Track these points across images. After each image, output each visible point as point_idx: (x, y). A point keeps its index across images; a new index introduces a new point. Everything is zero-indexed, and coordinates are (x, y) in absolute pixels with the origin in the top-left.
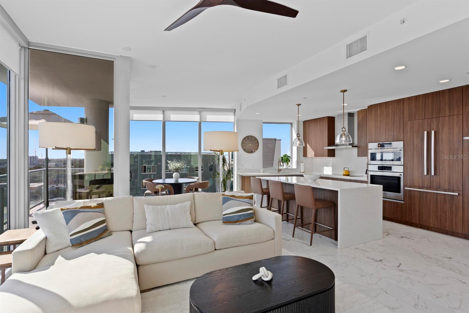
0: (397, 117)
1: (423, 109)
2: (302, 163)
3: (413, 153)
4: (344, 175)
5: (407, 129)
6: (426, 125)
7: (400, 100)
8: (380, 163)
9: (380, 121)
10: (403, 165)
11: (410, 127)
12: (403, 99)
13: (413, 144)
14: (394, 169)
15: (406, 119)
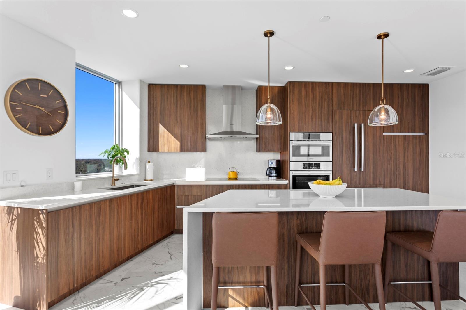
0: (325, 103)
1: (351, 98)
2: (149, 162)
3: (342, 147)
4: (230, 179)
5: (336, 120)
6: (354, 117)
7: (328, 83)
8: (305, 159)
9: (305, 105)
10: (332, 161)
11: (339, 118)
12: (332, 83)
13: (342, 137)
14: (322, 166)
15: (335, 107)
